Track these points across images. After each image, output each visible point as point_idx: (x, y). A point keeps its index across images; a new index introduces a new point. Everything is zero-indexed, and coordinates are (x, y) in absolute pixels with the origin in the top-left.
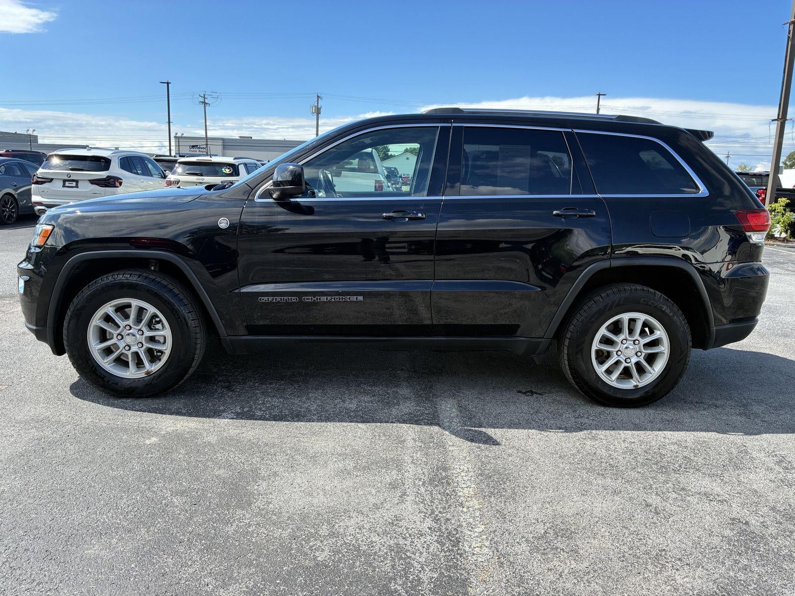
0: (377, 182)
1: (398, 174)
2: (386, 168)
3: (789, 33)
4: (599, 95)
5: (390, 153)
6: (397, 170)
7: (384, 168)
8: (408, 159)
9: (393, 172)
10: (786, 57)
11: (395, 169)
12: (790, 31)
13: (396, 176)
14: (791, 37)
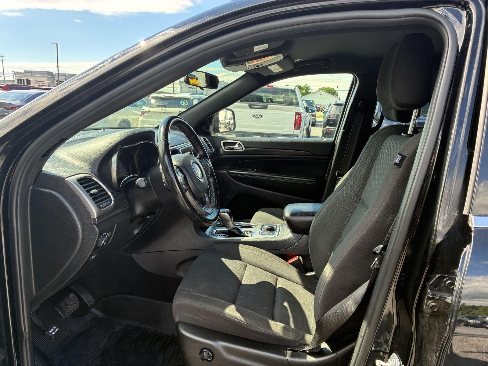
0: (297, 114)
1: (314, 105)
2: (306, 101)
5: (309, 91)
6: (314, 102)
7: (304, 101)
8: (321, 94)
9: (311, 103)
11: (313, 101)
13: (313, 106)
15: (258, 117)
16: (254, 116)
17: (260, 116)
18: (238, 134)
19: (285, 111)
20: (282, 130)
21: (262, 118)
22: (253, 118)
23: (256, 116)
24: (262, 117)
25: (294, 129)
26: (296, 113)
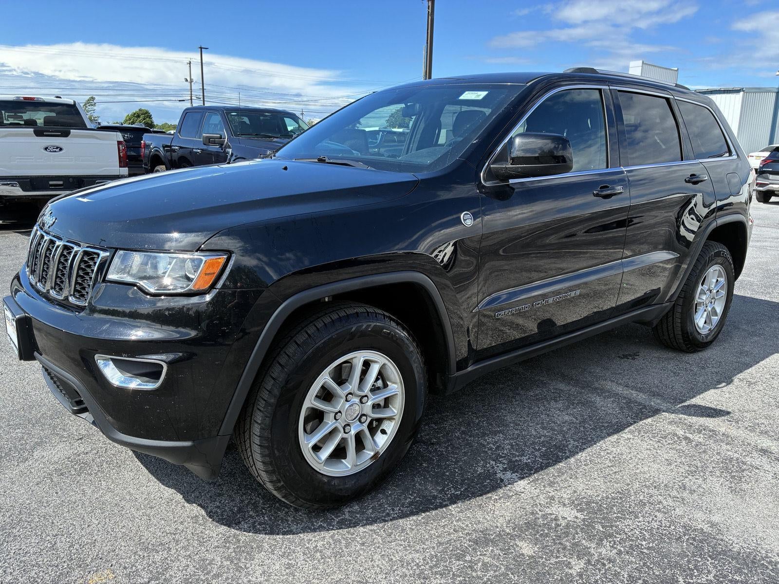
3: (429, 9)
4: (201, 48)
10: (428, 30)
12: (429, 7)
14: (430, 12)
15: (55, 150)
16: (46, 149)
17: (57, 148)
18: (21, 180)
19: (100, 140)
20: (101, 170)
21: (61, 152)
22: (45, 152)
23: (51, 149)
24: (61, 149)
25: (120, 167)
26: (118, 141)
